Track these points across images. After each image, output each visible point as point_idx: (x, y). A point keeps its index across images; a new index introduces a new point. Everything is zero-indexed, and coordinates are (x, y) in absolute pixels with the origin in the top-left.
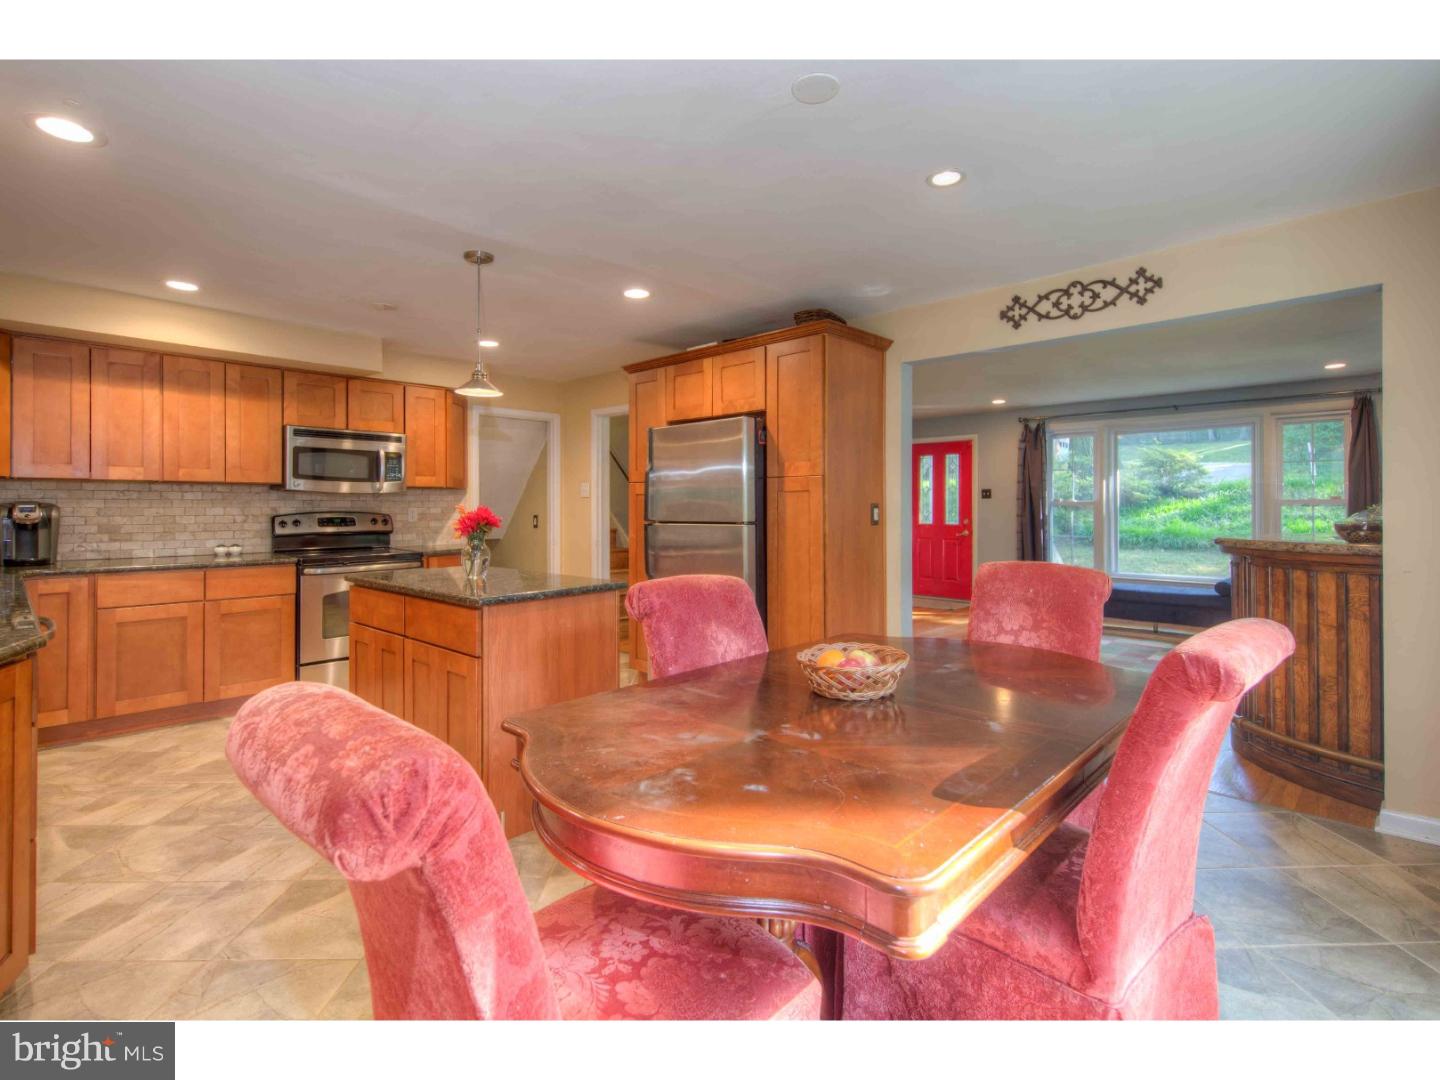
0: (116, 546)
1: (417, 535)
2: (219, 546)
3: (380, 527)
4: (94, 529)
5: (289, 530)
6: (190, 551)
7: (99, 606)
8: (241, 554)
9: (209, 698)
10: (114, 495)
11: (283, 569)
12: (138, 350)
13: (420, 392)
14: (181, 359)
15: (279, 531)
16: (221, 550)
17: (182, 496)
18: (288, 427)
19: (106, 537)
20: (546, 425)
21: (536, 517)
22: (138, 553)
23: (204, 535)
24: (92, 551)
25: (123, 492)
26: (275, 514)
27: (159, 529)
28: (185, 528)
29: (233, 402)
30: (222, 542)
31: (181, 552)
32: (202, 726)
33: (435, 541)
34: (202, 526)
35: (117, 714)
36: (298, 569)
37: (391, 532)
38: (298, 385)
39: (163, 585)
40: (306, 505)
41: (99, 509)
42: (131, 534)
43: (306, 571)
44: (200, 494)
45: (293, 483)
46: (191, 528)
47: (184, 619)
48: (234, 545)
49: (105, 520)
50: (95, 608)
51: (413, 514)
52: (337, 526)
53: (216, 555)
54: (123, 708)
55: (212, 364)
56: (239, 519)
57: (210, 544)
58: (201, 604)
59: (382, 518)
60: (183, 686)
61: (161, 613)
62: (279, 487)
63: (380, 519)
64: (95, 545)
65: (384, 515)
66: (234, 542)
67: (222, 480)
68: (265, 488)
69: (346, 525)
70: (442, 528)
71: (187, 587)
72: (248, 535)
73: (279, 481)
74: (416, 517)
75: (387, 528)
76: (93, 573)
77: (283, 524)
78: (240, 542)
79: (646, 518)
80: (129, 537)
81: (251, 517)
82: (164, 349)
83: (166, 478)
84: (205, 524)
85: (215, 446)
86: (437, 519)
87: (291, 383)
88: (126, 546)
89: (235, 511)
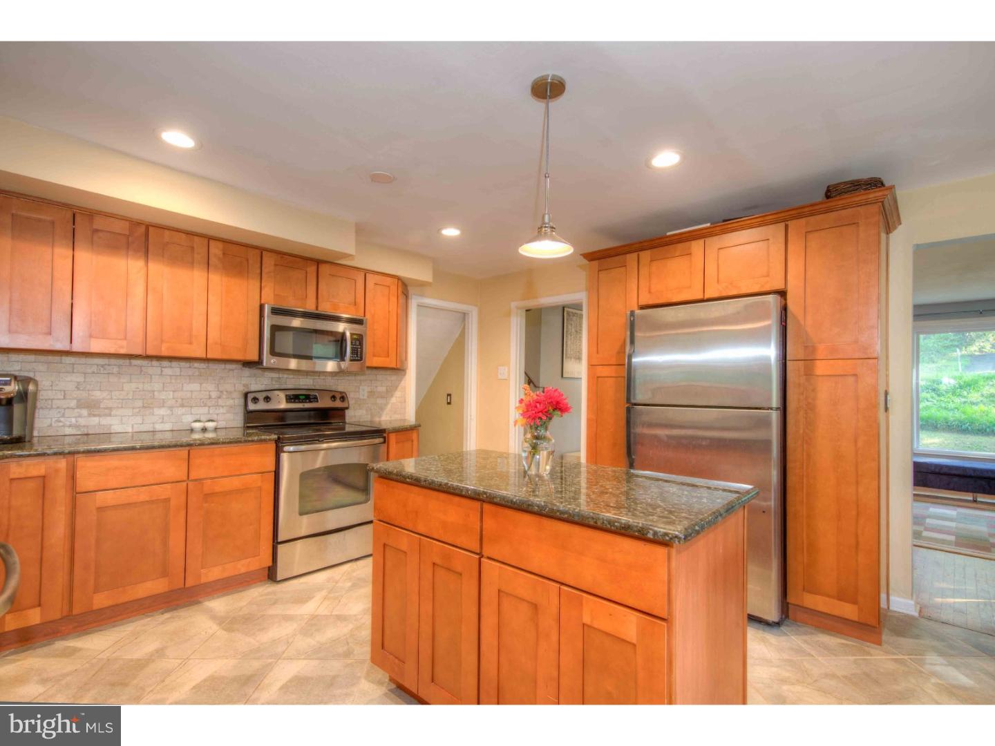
0: (95, 420)
1: (367, 410)
2: (196, 421)
3: (338, 404)
4: (73, 403)
5: (262, 406)
6: (168, 427)
7: (78, 490)
8: (216, 429)
9: (190, 583)
10: (94, 369)
11: (263, 446)
12: (123, 219)
13: (378, 278)
14: (167, 232)
15: (252, 407)
16: (198, 425)
17: (162, 371)
18: (266, 306)
19: (85, 412)
20: (464, 316)
21: (449, 395)
22: (117, 427)
23: (180, 411)
24: (70, 426)
25: (103, 366)
26: (246, 390)
27: (139, 403)
28: (162, 405)
29: (216, 279)
30: (197, 417)
31: (159, 427)
32: (182, 613)
33: (380, 417)
34: (180, 400)
35: (95, 607)
36: (277, 446)
37: (347, 408)
38: (276, 265)
39: (147, 465)
40: (274, 383)
41: (78, 383)
42: (111, 409)
43: (286, 448)
44: (179, 370)
45: (268, 360)
46: (170, 403)
47: (167, 500)
48: (209, 421)
49: (84, 394)
50: (74, 492)
51: (364, 391)
52: (302, 402)
53: (192, 430)
54: (101, 600)
55: (196, 239)
56: (214, 395)
57: (188, 419)
58: (185, 484)
59: (340, 395)
60: (165, 573)
61: (143, 495)
62: (254, 364)
63: (338, 396)
64: (73, 420)
65: (341, 393)
66: (209, 417)
67: (204, 356)
68: (239, 366)
69: (310, 402)
70: (386, 404)
71: (170, 468)
72: (222, 410)
73: (256, 358)
74: (366, 395)
75: (344, 405)
76: (72, 453)
77: (255, 400)
78: (215, 417)
79: (628, 400)
80: (109, 412)
81: (225, 393)
82: (148, 218)
83: (150, 352)
84: (182, 399)
85: (198, 324)
86: (382, 397)
87: (269, 261)
88: (105, 421)
89: (210, 386)
